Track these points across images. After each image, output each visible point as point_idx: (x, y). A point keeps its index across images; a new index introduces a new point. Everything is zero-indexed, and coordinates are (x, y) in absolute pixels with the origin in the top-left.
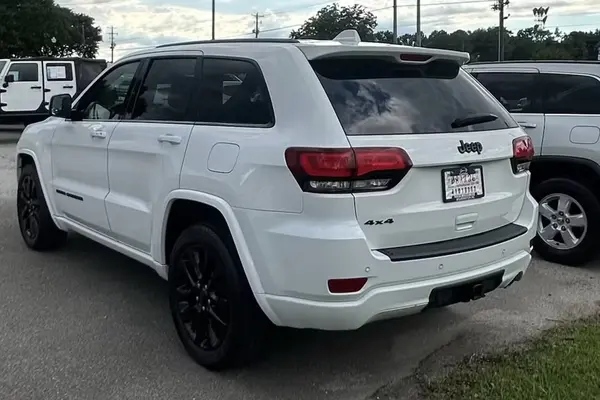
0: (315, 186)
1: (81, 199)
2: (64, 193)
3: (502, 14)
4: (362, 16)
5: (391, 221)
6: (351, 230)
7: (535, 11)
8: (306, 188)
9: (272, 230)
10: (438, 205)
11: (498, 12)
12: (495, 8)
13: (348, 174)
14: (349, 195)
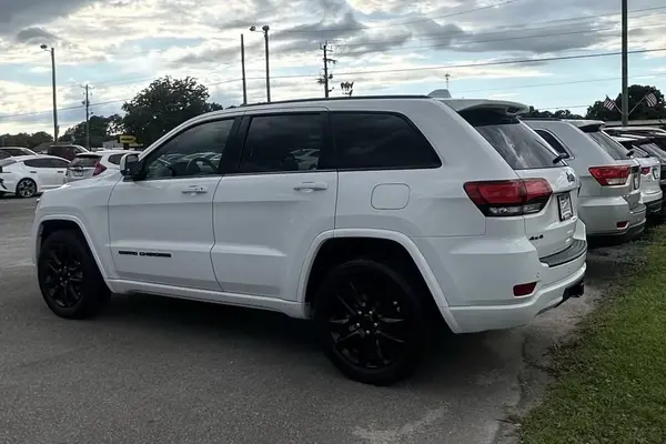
0: (495, 212)
1: (169, 256)
2: (135, 253)
3: (326, 87)
4: (194, 88)
5: (542, 237)
6: (523, 245)
7: (342, 85)
8: (487, 213)
9: (454, 252)
10: (558, 225)
11: (323, 86)
12: (321, 81)
13: (520, 200)
14: (520, 217)
